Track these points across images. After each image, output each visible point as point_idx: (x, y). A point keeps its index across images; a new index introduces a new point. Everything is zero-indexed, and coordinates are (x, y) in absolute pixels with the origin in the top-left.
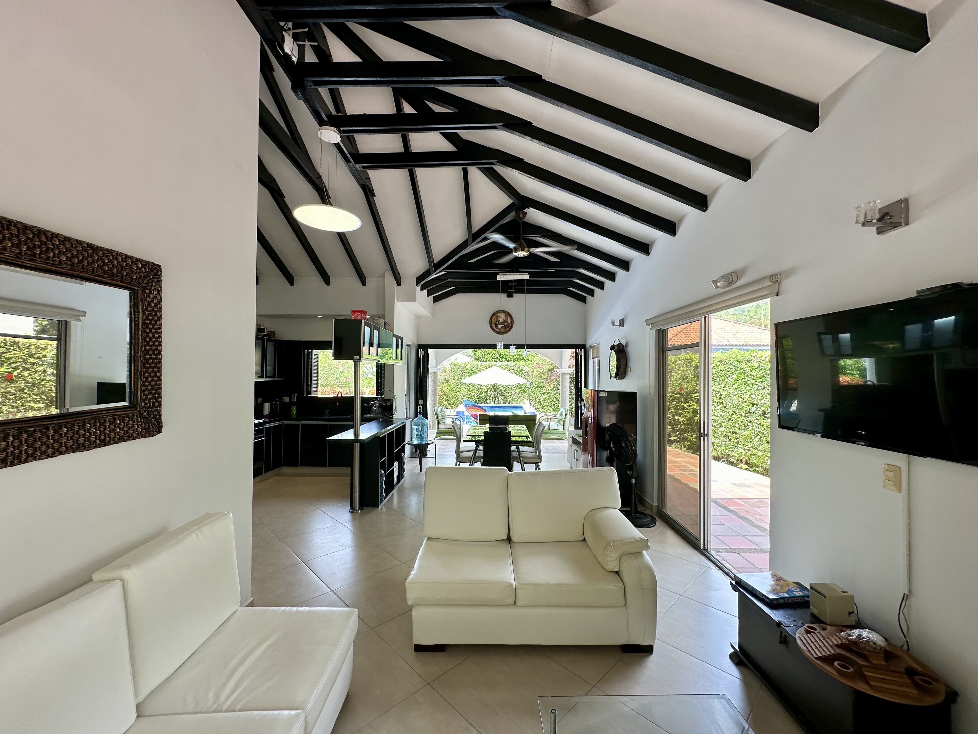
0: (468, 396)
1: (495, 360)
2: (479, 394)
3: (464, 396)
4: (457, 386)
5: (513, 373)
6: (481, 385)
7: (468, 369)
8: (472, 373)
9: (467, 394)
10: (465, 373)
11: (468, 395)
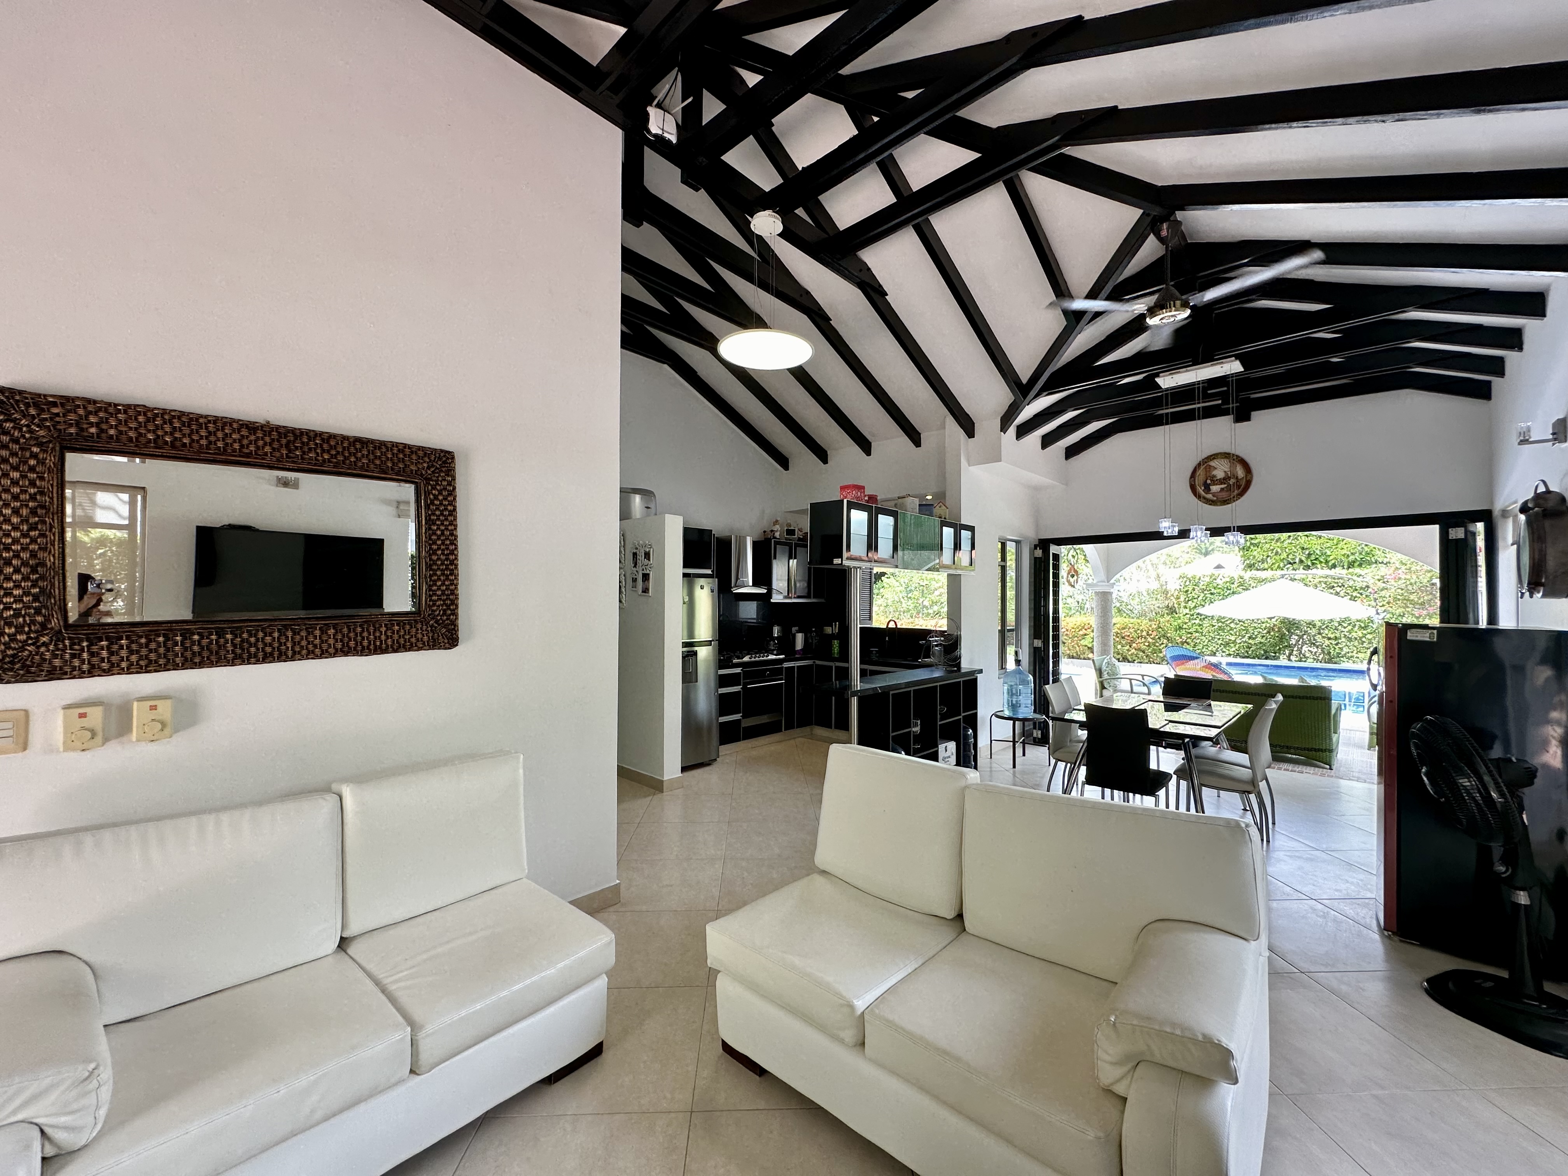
0: (1220, 642)
1: (1295, 566)
2: (1246, 637)
3: (1209, 641)
4: (1193, 622)
5: (1342, 594)
6: (1253, 620)
7: (1219, 586)
8: (1227, 591)
9: (1218, 637)
10: (1212, 594)
11: (1219, 639)
